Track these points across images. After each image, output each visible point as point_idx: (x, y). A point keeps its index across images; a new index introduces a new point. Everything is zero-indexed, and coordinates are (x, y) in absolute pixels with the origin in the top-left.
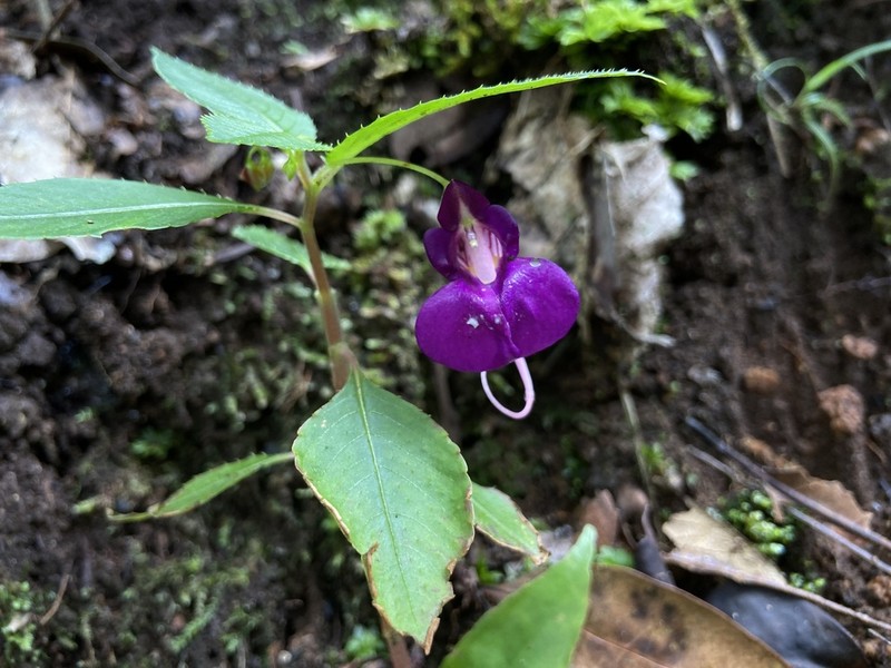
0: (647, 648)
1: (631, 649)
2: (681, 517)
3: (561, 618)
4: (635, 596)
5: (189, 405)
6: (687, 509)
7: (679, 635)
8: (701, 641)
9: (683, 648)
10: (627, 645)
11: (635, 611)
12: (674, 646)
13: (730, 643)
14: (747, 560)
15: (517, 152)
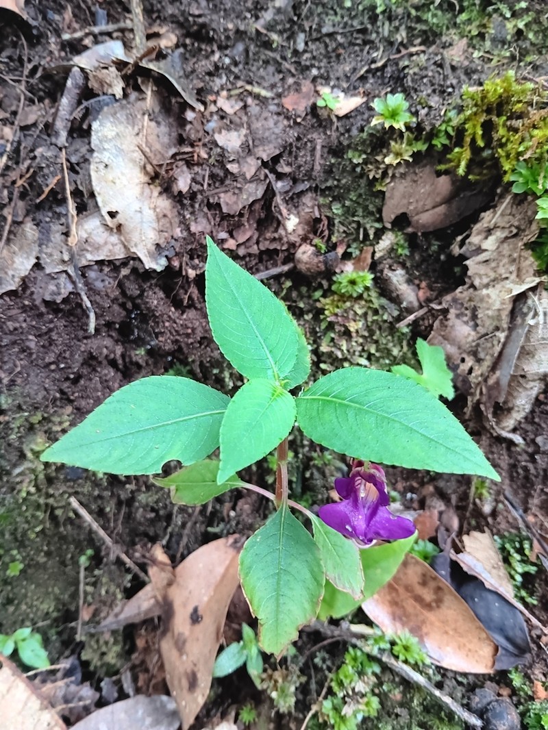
0: (419, 599)
1: (411, 597)
2: (476, 534)
3: (379, 571)
4: (424, 575)
5: (201, 365)
6: (483, 532)
7: (439, 601)
8: (449, 608)
9: (438, 607)
10: (409, 594)
11: (421, 581)
12: (434, 604)
13: (464, 615)
14: (499, 576)
15: (479, 250)
